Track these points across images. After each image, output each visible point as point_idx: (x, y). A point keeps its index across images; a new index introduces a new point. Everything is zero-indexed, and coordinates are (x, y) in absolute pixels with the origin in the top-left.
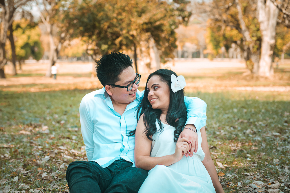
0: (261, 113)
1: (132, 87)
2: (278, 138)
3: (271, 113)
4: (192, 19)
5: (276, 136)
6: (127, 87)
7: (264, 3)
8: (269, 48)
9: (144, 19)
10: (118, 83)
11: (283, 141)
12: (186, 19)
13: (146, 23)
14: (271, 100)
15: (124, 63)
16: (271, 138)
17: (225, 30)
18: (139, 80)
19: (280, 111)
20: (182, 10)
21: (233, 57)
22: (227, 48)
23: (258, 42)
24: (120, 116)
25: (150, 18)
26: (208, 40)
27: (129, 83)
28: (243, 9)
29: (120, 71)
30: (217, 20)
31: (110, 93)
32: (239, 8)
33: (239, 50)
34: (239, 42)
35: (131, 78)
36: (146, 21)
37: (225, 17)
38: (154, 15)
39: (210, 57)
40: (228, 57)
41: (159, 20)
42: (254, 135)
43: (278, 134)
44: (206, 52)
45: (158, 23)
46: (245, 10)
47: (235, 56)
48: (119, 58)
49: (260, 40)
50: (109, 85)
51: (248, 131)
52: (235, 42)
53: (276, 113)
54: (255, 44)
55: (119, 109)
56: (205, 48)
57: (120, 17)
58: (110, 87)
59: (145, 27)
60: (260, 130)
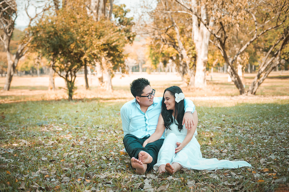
0: (205, 115)
1: (151, 96)
2: (220, 130)
3: (212, 115)
4: (135, 38)
5: (219, 129)
6: (148, 97)
7: (198, 25)
8: (203, 64)
9: (102, 41)
10: (142, 95)
11: (224, 132)
12: (131, 39)
13: (104, 45)
14: (210, 106)
15: (145, 84)
16: (216, 130)
17: (163, 47)
18: (155, 93)
19: (218, 114)
20: (127, 31)
21: (169, 71)
22: (165, 63)
23: (193, 59)
24: (144, 114)
25: (108, 40)
26: (147, 56)
27: (149, 94)
28: (180, 31)
29: (143, 88)
30: (156, 39)
31: (139, 101)
32: (177, 30)
33: (175, 65)
34: (175, 58)
35: (150, 92)
36: (104, 42)
37: (163, 37)
38: (111, 38)
39: (148, 70)
40: (164, 71)
41: (114, 42)
42: (204, 129)
43: (220, 128)
44: (144, 66)
45: (113, 44)
46: (182, 32)
47: (170, 70)
48: (143, 81)
49: (195, 57)
50: (138, 96)
51: (200, 126)
52: (172, 58)
53: (216, 115)
54: (191, 61)
55: (144, 110)
56: (144, 63)
57: (82, 39)
58: (139, 97)
59: (103, 47)
60: (207, 126)
